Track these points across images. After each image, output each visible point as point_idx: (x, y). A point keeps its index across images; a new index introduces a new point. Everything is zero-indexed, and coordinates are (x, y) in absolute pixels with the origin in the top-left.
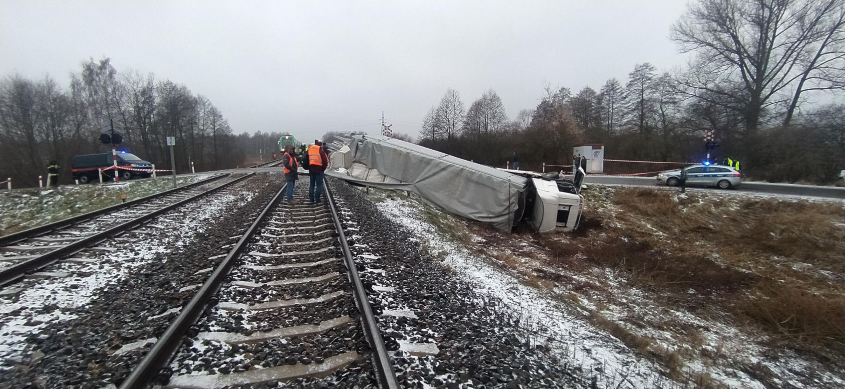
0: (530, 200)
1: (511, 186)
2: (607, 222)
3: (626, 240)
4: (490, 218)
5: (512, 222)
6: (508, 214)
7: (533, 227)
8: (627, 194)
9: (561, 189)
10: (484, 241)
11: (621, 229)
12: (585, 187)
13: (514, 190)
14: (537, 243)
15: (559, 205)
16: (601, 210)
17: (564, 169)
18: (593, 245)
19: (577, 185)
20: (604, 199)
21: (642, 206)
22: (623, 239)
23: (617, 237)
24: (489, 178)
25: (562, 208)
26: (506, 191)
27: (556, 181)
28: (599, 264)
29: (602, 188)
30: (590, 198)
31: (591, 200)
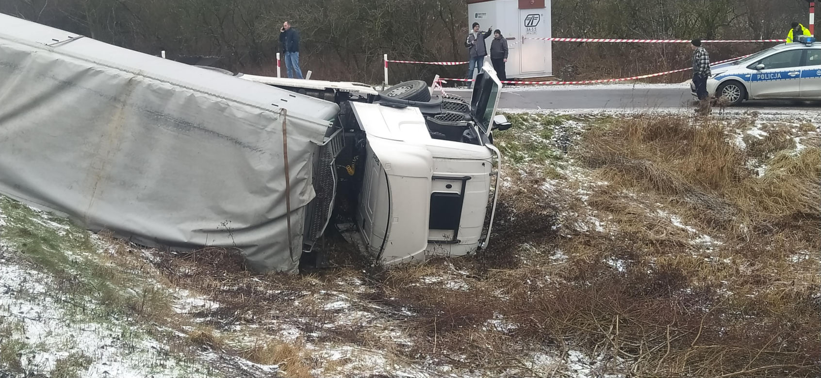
0: (350, 170)
1: (289, 128)
2: (567, 219)
3: (620, 266)
4: (231, 232)
5: (299, 242)
6: (287, 215)
7: (362, 249)
8: (616, 135)
9: (438, 131)
10: (215, 306)
11: (606, 237)
12: (501, 120)
13: (298, 143)
14: (373, 298)
15: (434, 178)
16: (548, 186)
17: (443, 72)
18: (533, 288)
19: (481, 116)
20: (558, 153)
21: (657, 166)
22: (611, 263)
23: (597, 261)
24: (220, 109)
25: (441, 188)
26: (271, 144)
27: (421, 107)
28: (550, 343)
29: (549, 123)
30: (519, 154)
31: (522, 158)
